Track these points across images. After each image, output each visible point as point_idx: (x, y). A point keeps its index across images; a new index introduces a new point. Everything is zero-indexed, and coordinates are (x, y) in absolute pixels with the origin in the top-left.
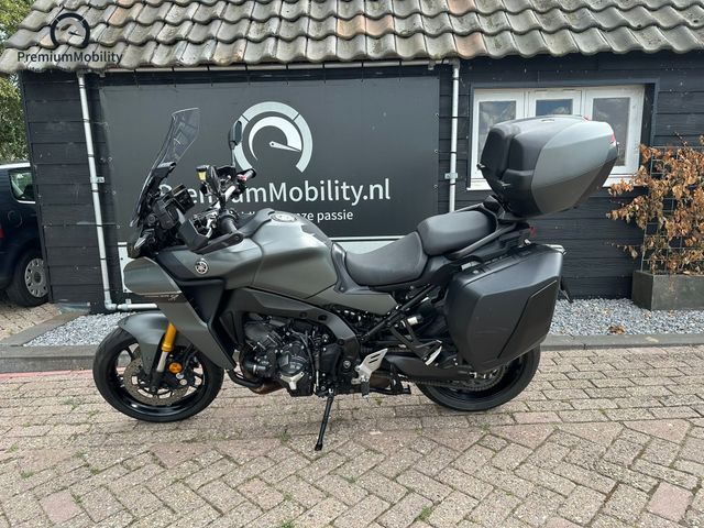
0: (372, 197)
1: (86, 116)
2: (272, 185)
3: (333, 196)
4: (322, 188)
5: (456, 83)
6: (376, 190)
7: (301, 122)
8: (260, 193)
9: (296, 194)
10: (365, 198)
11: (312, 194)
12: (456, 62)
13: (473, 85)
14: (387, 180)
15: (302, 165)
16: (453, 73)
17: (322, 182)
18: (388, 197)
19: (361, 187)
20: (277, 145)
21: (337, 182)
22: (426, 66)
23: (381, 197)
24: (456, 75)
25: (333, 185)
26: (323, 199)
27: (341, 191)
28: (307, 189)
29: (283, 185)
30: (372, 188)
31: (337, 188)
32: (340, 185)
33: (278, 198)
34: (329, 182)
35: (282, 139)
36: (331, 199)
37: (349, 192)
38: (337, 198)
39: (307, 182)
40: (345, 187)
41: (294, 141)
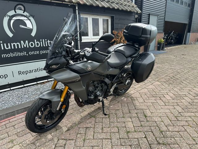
2: (22, 42)
3: (45, 45)
4: (41, 42)
5: (77, 11)
8: (18, 45)
9: (32, 45)
11: (38, 44)
12: (77, 5)
13: (81, 12)
15: (33, 34)
17: (41, 40)
20: (23, 27)
22: (68, 4)
24: (77, 9)
25: (45, 41)
26: (42, 46)
27: (48, 43)
28: (36, 43)
29: (27, 42)
31: (46, 42)
33: (25, 47)
34: (43, 40)
36: (44, 46)
38: (47, 46)
39: (35, 40)
40: (49, 42)
41: (29, 25)
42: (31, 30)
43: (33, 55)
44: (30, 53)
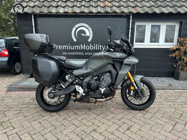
1: (34, 25)
2: (81, 45)
3: (97, 48)
4: (95, 46)
5: (131, 20)
7: (90, 29)
8: (78, 47)
9: (88, 48)
10: (106, 49)
11: (92, 48)
12: (131, 14)
13: (135, 20)
15: (90, 40)
16: (130, 17)
17: (95, 45)
19: (105, 46)
20: (83, 35)
21: (98, 45)
22: (123, 15)
24: (131, 17)
26: (95, 49)
28: (91, 46)
29: (84, 45)
31: (98, 46)
32: (99, 45)
33: (83, 48)
35: (85, 33)
36: (97, 49)
37: (102, 48)
39: (91, 45)
40: (100, 46)
41: (88, 34)
42: (88, 37)
43: (87, 55)
44: (86, 54)
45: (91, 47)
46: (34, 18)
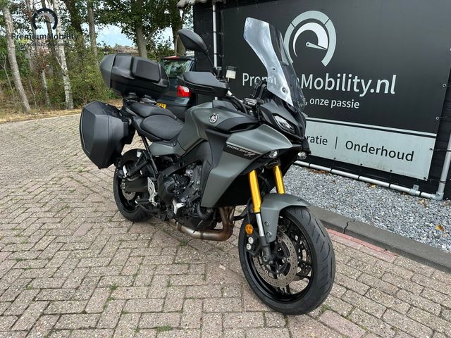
0: (378, 91)
1: (215, 29)
2: (303, 76)
3: (346, 87)
4: (338, 80)
6: (383, 85)
9: (319, 84)
10: (372, 91)
11: (330, 84)
14: (394, 76)
15: (326, 61)
17: (339, 75)
18: (393, 92)
19: (370, 81)
20: (311, 45)
21: (350, 76)
23: (386, 91)
25: (347, 78)
26: (337, 89)
27: (352, 84)
28: (327, 80)
29: (311, 76)
30: (379, 82)
31: (350, 80)
32: (353, 78)
33: (307, 86)
34: (344, 75)
35: (315, 40)
36: (343, 89)
37: (359, 85)
38: (349, 90)
39: (327, 74)
40: (356, 80)
41: (322, 42)
42: (324, 52)
43: (316, 106)
44: (312, 101)
45: (328, 83)
46: (216, 11)
